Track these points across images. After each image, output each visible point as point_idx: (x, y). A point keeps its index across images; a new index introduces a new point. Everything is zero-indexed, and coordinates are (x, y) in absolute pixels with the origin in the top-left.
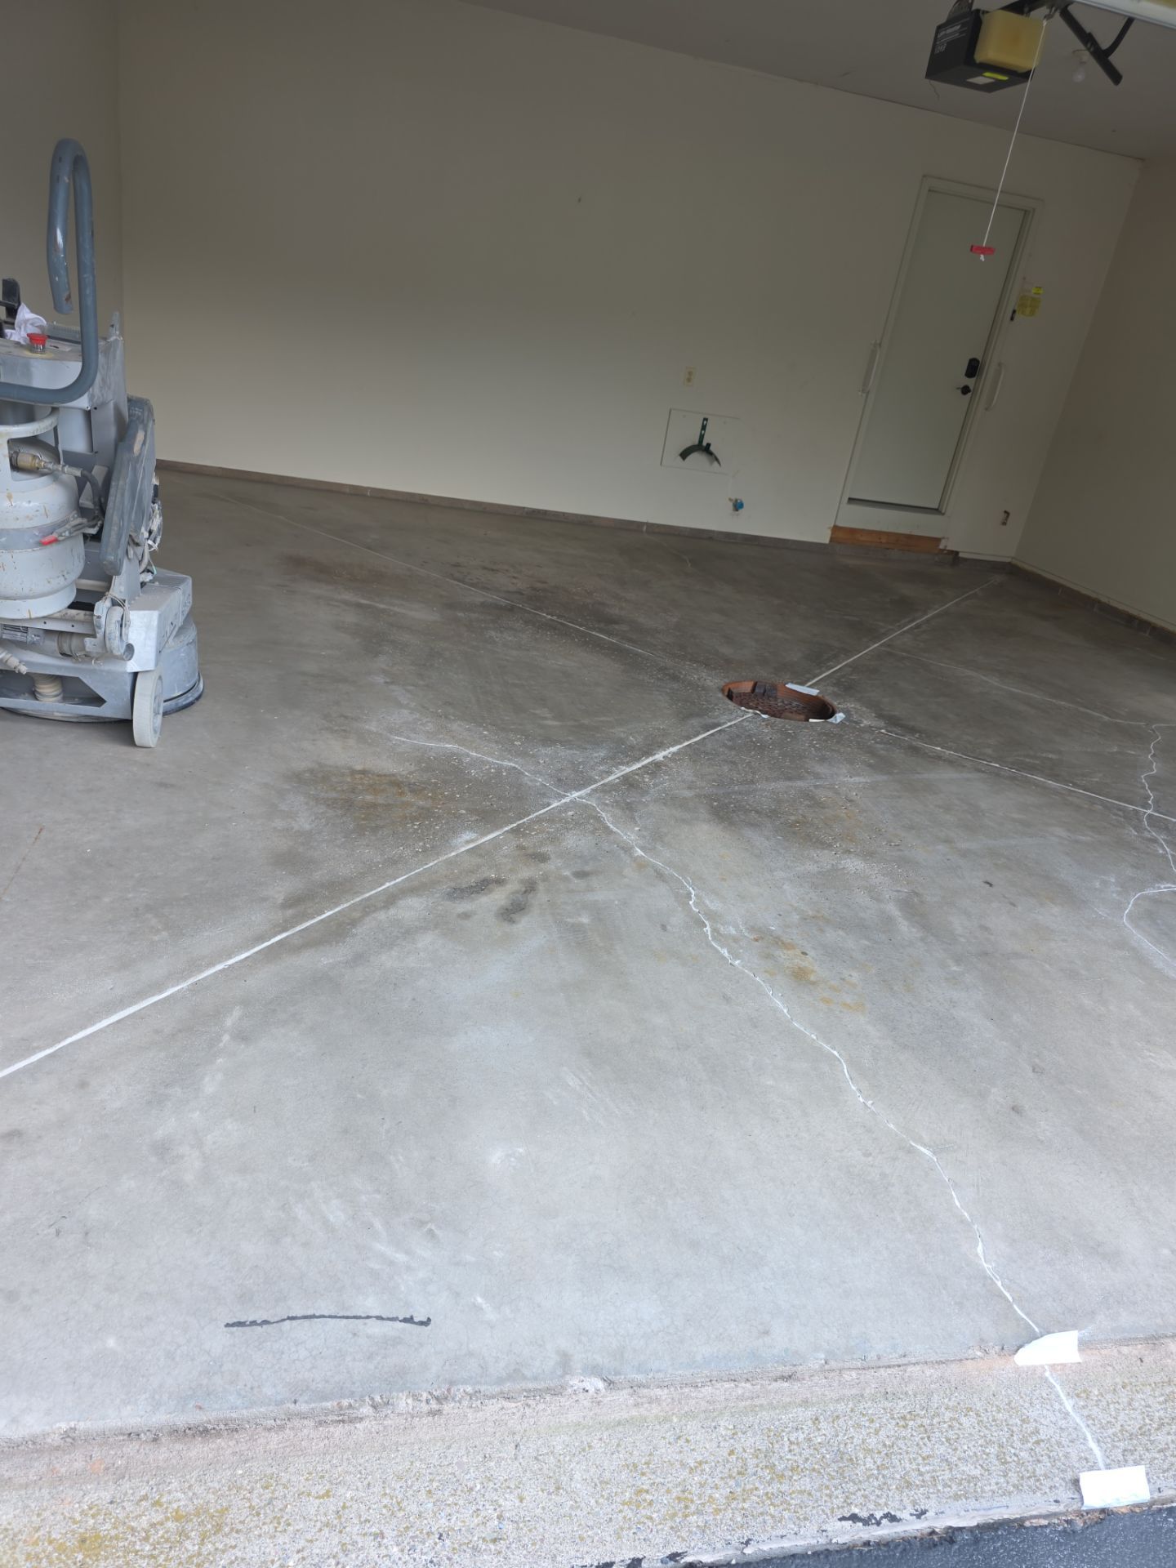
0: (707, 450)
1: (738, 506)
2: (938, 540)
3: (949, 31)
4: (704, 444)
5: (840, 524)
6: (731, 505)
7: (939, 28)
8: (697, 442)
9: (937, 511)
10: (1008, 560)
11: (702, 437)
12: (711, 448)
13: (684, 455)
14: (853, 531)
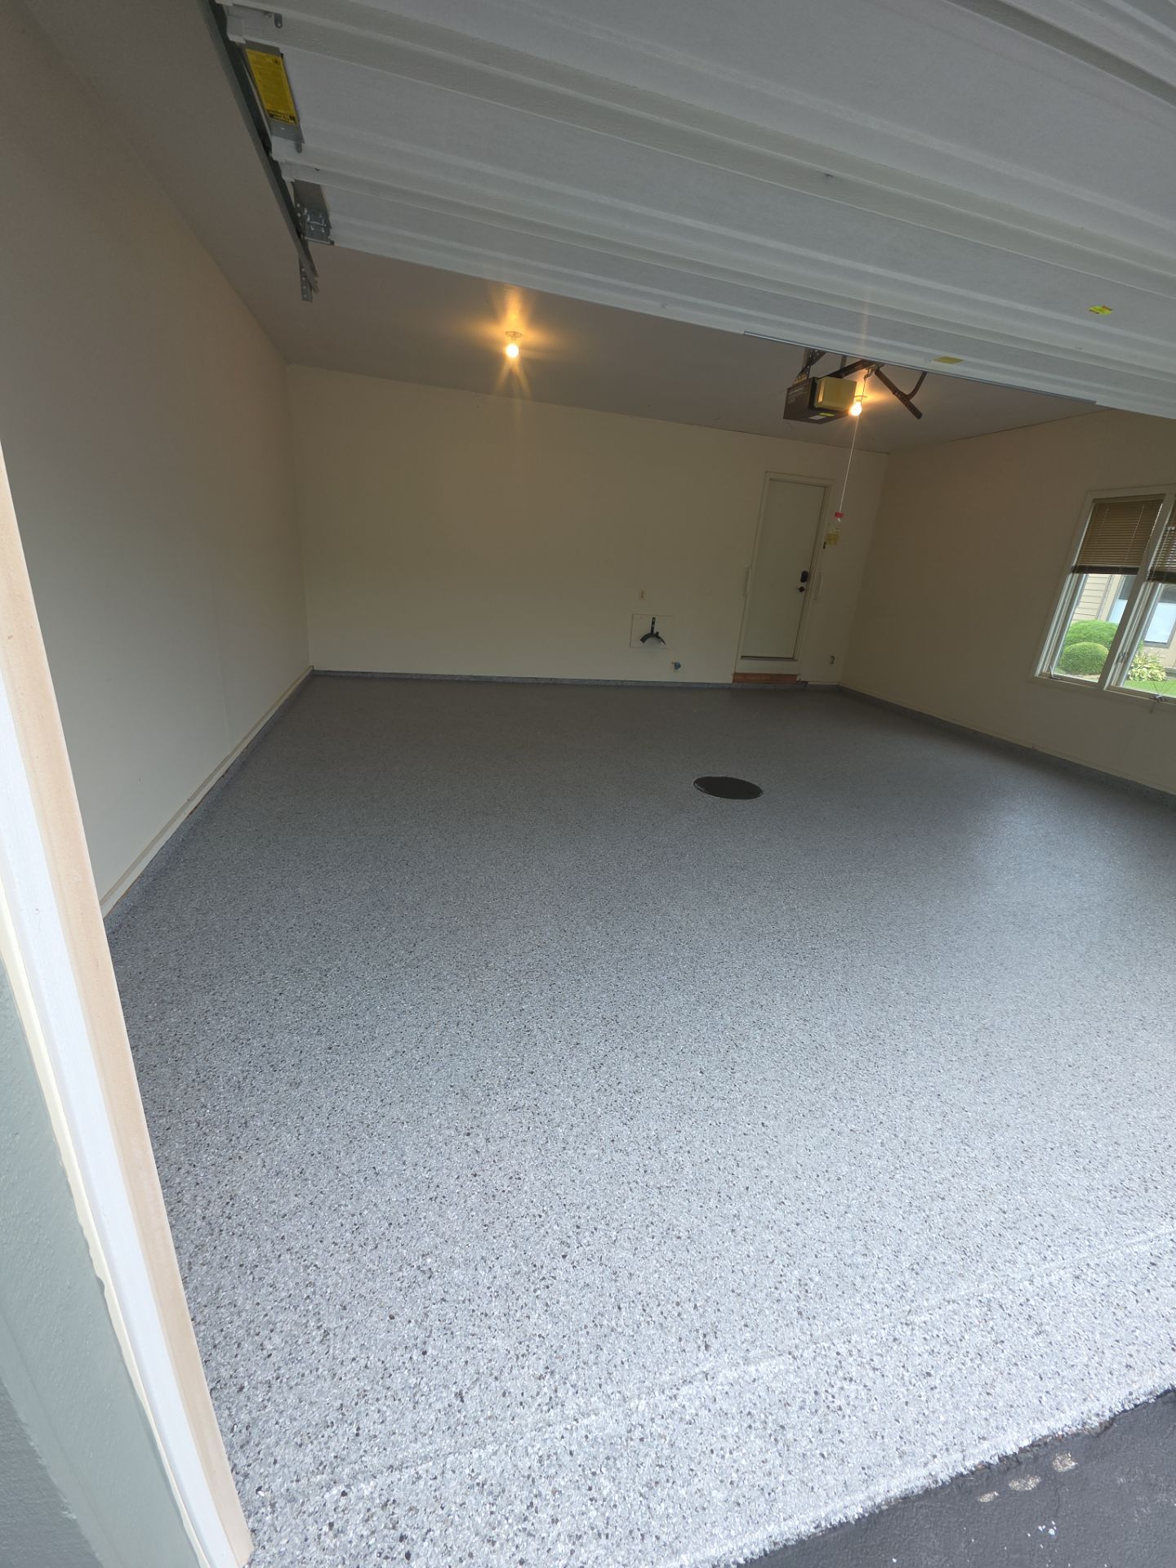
0: (657, 636)
1: (677, 666)
2: (796, 676)
3: (796, 391)
4: (655, 632)
5: (738, 671)
6: (673, 666)
7: (789, 389)
8: (650, 632)
9: (792, 659)
10: (836, 684)
11: (653, 629)
12: (660, 635)
13: (643, 640)
14: (745, 675)
